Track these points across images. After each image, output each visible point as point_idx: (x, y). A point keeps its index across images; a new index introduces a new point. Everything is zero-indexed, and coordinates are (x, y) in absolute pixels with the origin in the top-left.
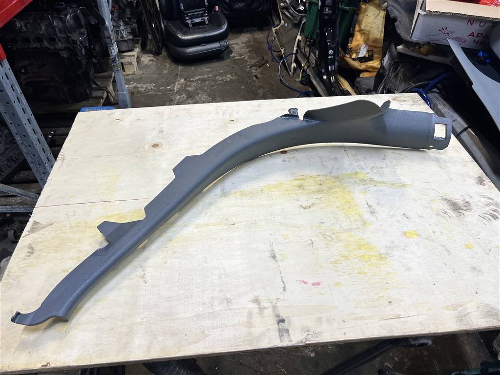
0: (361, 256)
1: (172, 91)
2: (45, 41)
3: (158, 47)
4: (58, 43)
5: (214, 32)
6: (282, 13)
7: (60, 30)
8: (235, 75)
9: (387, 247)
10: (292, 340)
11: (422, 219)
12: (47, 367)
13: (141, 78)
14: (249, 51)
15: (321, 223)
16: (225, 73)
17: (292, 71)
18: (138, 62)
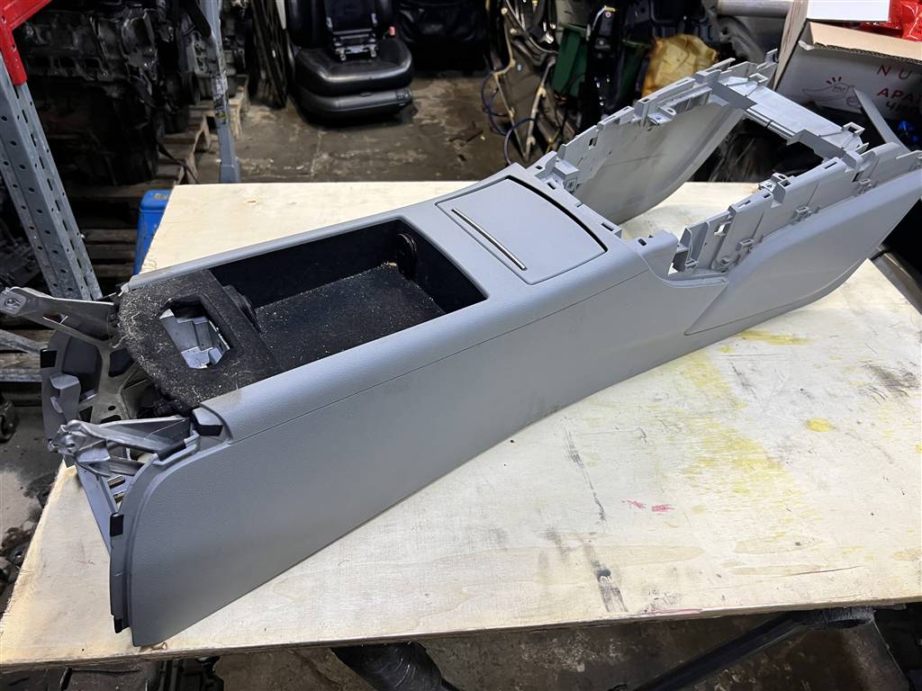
0: (734, 461)
1: (306, 174)
2: (78, 67)
3: (281, 94)
4: (103, 70)
5: (386, 72)
6: (512, 45)
7: (110, 48)
8: (423, 153)
9: (779, 447)
10: (628, 608)
11: (835, 399)
12: (163, 651)
13: (248, 148)
14: (448, 112)
15: (656, 400)
16: (405, 148)
17: (528, 149)
18: (242, 119)
